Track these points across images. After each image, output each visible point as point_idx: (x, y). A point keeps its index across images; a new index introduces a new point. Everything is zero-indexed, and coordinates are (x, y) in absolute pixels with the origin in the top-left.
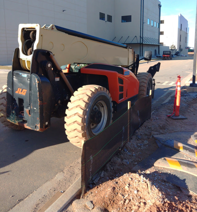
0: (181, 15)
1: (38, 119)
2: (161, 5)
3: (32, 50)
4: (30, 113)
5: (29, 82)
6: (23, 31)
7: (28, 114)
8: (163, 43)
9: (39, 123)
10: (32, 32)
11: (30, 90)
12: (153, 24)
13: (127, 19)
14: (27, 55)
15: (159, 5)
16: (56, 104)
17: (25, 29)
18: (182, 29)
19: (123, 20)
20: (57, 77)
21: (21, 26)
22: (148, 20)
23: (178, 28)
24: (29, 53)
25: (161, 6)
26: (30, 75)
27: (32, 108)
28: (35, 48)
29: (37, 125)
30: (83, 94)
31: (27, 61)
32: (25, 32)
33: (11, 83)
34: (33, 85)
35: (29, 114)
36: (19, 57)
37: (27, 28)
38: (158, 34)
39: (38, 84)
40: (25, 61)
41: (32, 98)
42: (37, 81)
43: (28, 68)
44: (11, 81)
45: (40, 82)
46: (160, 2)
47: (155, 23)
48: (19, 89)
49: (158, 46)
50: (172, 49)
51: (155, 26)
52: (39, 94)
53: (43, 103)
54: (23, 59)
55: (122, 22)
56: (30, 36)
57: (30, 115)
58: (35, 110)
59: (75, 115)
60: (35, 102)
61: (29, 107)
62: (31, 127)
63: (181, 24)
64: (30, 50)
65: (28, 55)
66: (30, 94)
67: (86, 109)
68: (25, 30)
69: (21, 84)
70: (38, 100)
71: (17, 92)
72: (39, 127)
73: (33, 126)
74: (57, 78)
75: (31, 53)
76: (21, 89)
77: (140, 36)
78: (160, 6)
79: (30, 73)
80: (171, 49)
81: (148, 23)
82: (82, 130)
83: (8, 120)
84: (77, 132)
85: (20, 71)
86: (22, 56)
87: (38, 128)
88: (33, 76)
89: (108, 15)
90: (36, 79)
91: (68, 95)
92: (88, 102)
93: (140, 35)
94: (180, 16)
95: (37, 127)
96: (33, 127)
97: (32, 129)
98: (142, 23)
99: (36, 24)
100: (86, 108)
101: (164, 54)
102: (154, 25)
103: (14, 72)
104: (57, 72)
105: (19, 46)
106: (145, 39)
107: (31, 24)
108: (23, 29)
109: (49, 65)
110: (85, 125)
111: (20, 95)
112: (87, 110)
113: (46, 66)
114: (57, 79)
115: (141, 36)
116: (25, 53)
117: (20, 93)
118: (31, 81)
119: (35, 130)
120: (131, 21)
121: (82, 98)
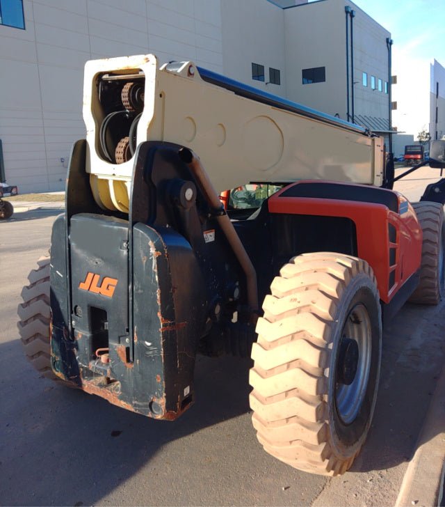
0: (435, 61)
1: (160, 380)
2: (391, 41)
3: (130, 145)
4: (131, 358)
5: (125, 252)
6: (98, 85)
7: (124, 359)
8: (395, 129)
9: (164, 394)
10: (128, 85)
11: (130, 279)
12: (376, 85)
13: (314, 75)
14: (113, 161)
15: (387, 39)
16: (209, 319)
17: (105, 77)
18: (439, 95)
19: (305, 80)
20: (209, 229)
21: (93, 68)
22: (365, 75)
23: (431, 92)
24: (121, 155)
25: (391, 44)
26: (127, 229)
27: (135, 341)
28: (142, 137)
29: (156, 400)
30: (307, 289)
31: (115, 182)
32: (106, 88)
33: (64, 256)
34: (142, 262)
35: (128, 360)
36: (87, 171)
37: (111, 73)
38: (387, 107)
39: (158, 259)
40: (107, 181)
41: (136, 310)
42: (152, 250)
43: (119, 204)
44: (64, 247)
45: (163, 251)
46: (390, 34)
47: (380, 81)
48: (90, 275)
49: (388, 136)
50: (423, 140)
51: (380, 89)
52: (161, 294)
53: (174, 324)
54: (99, 177)
55: (303, 83)
56: (123, 99)
57: (129, 366)
58: (147, 349)
59: (288, 367)
60: (149, 322)
61: (126, 336)
62: (135, 405)
63: (437, 84)
64: (124, 145)
65: (117, 160)
66: (130, 294)
67: (327, 345)
68: (106, 82)
69: (97, 259)
70: (159, 314)
71: (83, 287)
72: (163, 407)
73: (143, 401)
74: (208, 234)
75: (128, 157)
76: (97, 277)
77: (348, 114)
78: (389, 43)
79: (130, 222)
80: (420, 142)
81: (365, 84)
82: (317, 420)
83: (56, 373)
84: (301, 427)
85: (94, 215)
86: (98, 166)
87: (159, 409)
88: (140, 232)
89: (271, 69)
90: (150, 243)
91: (237, 284)
92: (330, 318)
93: (347, 112)
94: (433, 64)
95: (157, 405)
96: (140, 404)
97: (137, 412)
98: (351, 82)
99: (142, 57)
100: (325, 342)
101: (407, 153)
102: (378, 86)
103: (72, 219)
104: (210, 215)
105: (86, 134)
106: (357, 120)
107: (125, 58)
108: (99, 76)
109: (189, 194)
110: (326, 400)
111: (93, 295)
112: (331, 346)
113: (179, 196)
114: (210, 237)
115: (351, 114)
116: (107, 155)
117: (95, 289)
118: (131, 249)
119: (150, 415)
120: (324, 81)
121: (308, 305)
